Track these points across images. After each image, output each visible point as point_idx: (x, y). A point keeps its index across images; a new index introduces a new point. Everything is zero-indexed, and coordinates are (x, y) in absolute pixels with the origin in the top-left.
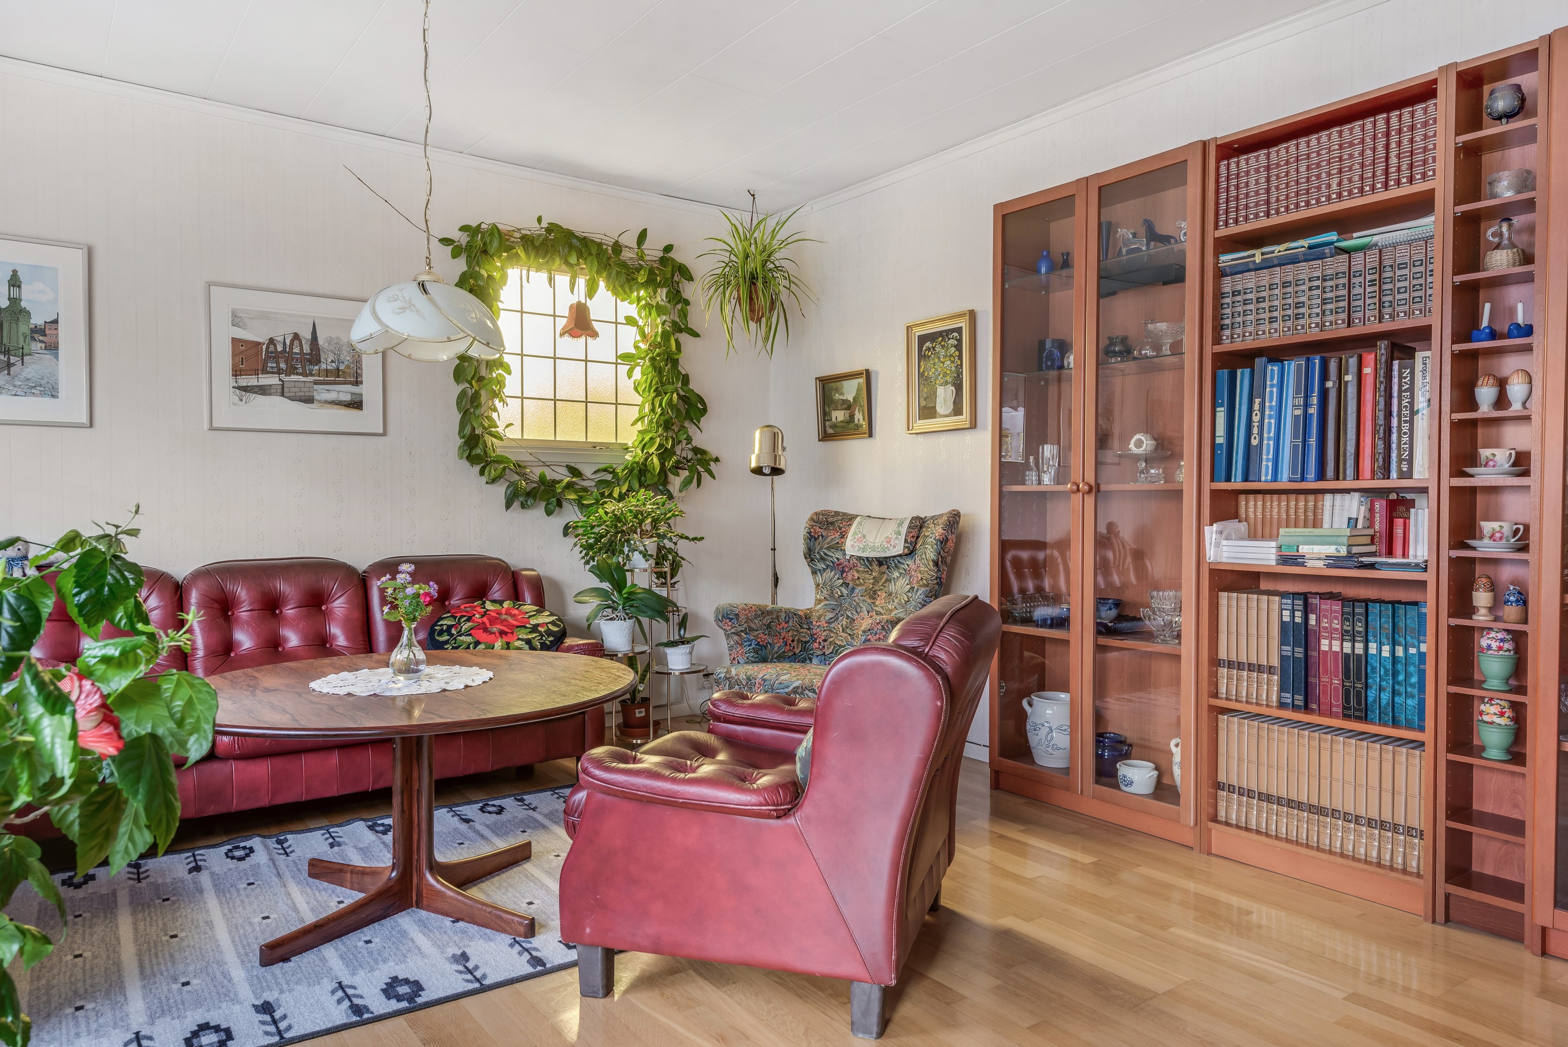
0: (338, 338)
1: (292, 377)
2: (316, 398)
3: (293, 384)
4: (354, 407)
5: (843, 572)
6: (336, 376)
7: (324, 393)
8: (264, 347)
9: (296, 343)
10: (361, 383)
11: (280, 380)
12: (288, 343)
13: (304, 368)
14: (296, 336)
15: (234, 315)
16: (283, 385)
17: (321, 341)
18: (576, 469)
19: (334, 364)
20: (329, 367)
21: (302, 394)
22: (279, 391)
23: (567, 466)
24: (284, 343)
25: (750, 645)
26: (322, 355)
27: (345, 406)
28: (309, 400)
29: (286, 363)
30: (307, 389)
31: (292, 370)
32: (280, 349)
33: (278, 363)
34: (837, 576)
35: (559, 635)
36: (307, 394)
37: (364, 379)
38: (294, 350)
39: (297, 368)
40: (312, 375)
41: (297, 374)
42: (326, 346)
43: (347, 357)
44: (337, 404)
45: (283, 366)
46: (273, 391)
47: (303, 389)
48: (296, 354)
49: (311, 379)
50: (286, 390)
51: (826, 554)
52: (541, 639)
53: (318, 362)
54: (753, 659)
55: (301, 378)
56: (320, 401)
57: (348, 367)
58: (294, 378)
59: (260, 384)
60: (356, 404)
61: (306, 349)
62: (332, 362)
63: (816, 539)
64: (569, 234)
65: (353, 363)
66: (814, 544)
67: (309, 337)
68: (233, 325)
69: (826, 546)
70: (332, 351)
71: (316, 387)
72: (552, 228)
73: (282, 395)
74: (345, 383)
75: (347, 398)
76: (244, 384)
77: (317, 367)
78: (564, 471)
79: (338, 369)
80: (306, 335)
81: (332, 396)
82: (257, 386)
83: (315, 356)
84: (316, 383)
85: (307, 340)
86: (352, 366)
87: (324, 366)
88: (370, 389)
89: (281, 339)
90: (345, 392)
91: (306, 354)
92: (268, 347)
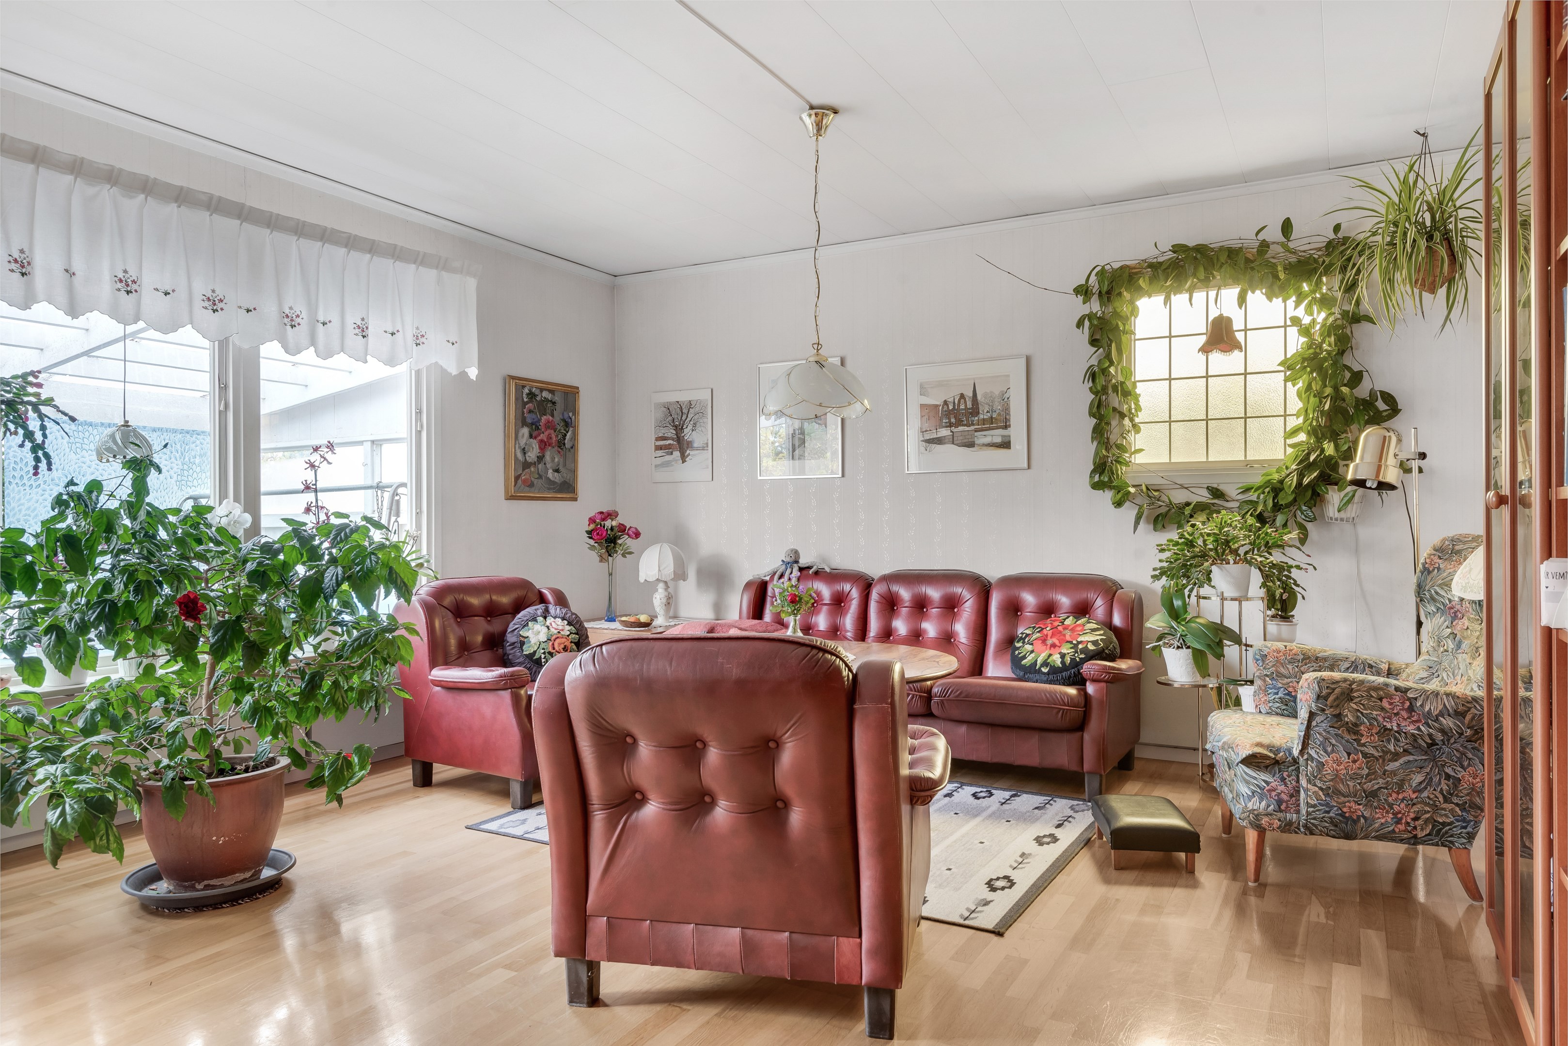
0: (991, 392)
1: (960, 428)
2: (976, 442)
3: (960, 434)
4: (1004, 448)
5: (1455, 617)
6: (991, 423)
7: (983, 438)
8: (941, 408)
9: (962, 401)
10: (1010, 426)
11: (951, 431)
12: (956, 402)
13: (967, 420)
14: (962, 396)
15: (922, 387)
16: (953, 435)
17: (979, 397)
18: (1217, 490)
19: (988, 414)
20: (985, 417)
21: (967, 440)
22: (951, 440)
23: (1208, 488)
24: (954, 402)
25: (1277, 693)
26: (980, 407)
27: (997, 447)
28: (971, 445)
29: (955, 417)
30: (970, 437)
31: (959, 423)
32: (951, 407)
33: (950, 419)
34: (1447, 623)
35: (1091, 654)
36: (970, 440)
37: (1012, 423)
38: (961, 407)
39: (963, 421)
40: (973, 424)
41: (963, 425)
42: (983, 400)
43: (998, 407)
44: (992, 446)
45: (953, 420)
46: (946, 441)
47: (967, 437)
48: (962, 409)
49: (972, 428)
50: (955, 439)
51: (1437, 593)
52: (1074, 655)
53: (978, 413)
54: (1279, 711)
55: (966, 428)
56: (979, 445)
57: (999, 414)
58: (961, 428)
59: (938, 436)
60: (1006, 445)
61: (969, 405)
62: (988, 412)
63: (1429, 572)
64: (1201, 249)
65: (1003, 411)
66: (1426, 579)
67: (971, 395)
68: (921, 395)
69: (1440, 582)
70: (987, 404)
71: (976, 434)
72: (1177, 248)
73: (953, 443)
74: (997, 428)
75: (998, 440)
76: (928, 438)
77: (976, 418)
78: (1205, 493)
79: (992, 417)
80: (969, 393)
81: (988, 440)
82: (936, 438)
83: (975, 410)
84: (976, 431)
85: (970, 397)
86: (1002, 413)
87: (981, 416)
88: (1017, 432)
89: (951, 400)
90: (996, 436)
91: (969, 409)
92: (943, 408)
